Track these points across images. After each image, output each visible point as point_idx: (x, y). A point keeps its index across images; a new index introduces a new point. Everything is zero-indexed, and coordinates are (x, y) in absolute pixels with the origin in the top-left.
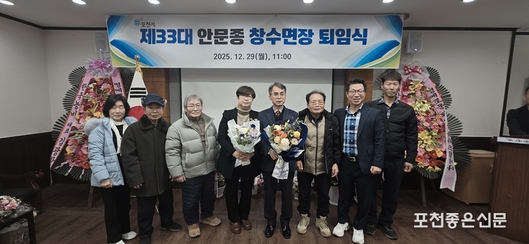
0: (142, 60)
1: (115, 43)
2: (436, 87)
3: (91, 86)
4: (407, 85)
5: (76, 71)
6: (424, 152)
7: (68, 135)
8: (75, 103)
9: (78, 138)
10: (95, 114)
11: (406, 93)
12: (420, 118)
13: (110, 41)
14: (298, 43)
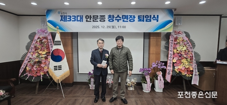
0: (60, 29)
1: (49, 21)
2: (188, 40)
3: (38, 40)
4: (176, 39)
5: (31, 34)
6: (184, 68)
7: (27, 61)
8: (31, 48)
9: (32, 63)
10: (40, 52)
11: (176, 43)
12: (183, 53)
13: (47, 21)
14: (129, 21)
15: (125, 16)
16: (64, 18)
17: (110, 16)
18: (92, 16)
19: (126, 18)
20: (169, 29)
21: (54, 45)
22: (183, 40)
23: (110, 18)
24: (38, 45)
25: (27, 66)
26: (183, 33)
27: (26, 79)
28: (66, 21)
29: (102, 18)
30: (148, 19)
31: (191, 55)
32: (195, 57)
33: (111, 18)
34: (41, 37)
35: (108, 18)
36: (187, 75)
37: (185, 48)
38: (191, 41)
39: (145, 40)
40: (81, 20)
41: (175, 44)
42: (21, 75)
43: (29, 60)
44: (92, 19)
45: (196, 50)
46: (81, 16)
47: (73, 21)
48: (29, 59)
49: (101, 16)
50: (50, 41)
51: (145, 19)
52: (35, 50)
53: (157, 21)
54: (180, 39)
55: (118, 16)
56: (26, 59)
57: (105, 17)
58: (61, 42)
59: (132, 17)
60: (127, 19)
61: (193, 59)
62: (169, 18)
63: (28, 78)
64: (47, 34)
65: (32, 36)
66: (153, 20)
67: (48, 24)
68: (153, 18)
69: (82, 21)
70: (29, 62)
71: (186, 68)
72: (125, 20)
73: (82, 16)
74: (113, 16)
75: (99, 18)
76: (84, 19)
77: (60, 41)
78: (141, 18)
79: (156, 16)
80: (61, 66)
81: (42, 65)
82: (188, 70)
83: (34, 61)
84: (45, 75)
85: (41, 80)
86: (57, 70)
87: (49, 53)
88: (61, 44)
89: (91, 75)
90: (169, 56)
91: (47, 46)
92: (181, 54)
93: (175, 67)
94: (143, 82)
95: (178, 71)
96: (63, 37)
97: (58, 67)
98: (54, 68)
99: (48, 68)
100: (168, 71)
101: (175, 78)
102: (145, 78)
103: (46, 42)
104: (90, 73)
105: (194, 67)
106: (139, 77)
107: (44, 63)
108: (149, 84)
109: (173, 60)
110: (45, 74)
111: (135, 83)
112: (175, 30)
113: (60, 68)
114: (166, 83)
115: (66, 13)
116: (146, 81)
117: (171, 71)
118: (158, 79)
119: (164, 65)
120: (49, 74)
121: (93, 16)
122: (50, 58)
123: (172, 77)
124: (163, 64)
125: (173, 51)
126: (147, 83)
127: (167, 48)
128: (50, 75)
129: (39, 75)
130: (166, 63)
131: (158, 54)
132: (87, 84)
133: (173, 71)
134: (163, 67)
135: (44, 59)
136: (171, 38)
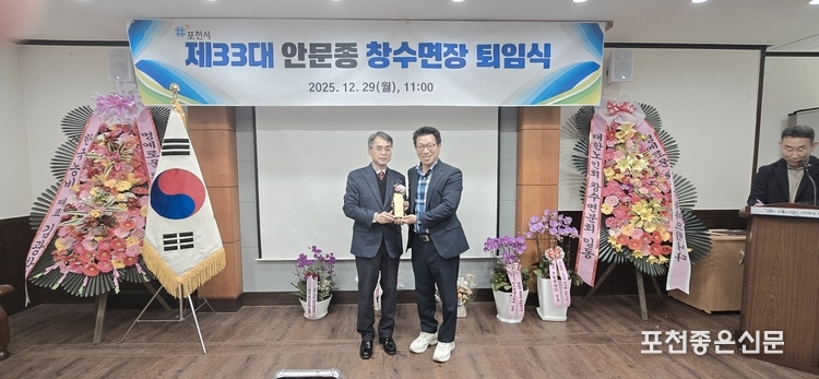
1: (146, 66)
2: (655, 134)
3: (101, 137)
4: (613, 131)
5: (73, 113)
6: (641, 234)
7: (59, 218)
9: (76, 223)
10: (107, 184)
11: (611, 144)
12: (635, 181)
13: (135, 62)
14: (443, 65)
15: (430, 45)
16: (200, 53)
17: (373, 47)
18: (307, 47)
19: (434, 54)
20: (587, 93)
21: (164, 154)
22: (637, 135)
23: (375, 56)
24: (99, 157)
25: (56, 236)
26: (635, 109)
27: (54, 288)
28: (209, 65)
29: (346, 55)
30: (514, 57)
31: (665, 189)
32: (677, 193)
33: (379, 53)
34: (110, 125)
35: (369, 54)
36: (651, 257)
37: (643, 164)
38: (665, 139)
39: (502, 134)
40: (267, 61)
41: (607, 147)
42: (34, 271)
43: (66, 214)
44: (306, 55)
45: (680, 168)
46: (264, 44)
47: (234, 64)
48: (63, 208)
49: (341, 46)
50: (148, 142)
51: (502, 58)
52: (90, 177)
53: (547, 66)
54: (627, 132)
55: (405, 47)
56: (53, 212)
57: (356, 50)
58: (190, 144)
59: (457, 50)
60: (439, 59)
61: (670, 201)
62: (587, 55)
63: (60, 281)
64: (136, 116)
65: (75, 123)
66: (532, 61)
67: (140, 74)
68: (529, 55)
69: (271, 66)
70: (64, 219)
71: (645, 234)
72: (432, 61)
73: (271, 45)
74: (386, 45)
75: (333, 53)
76: (279, 58)
77: (187, 141)
78: (490, 53)
79: (541, 49)
80: (191, 234)
81: (116, 232)
82: (653, 241)
83: (85, 216)
84: (129, 269)
85: (113, 290)
86: (176, 248)
87: (146, 184)
88: (191, 150)
89: (306, 267)
90: (590, 190)
91: (135, 160)
92: (629, 185)
93: (611, 232)
94: (498, 286)
95: (619, 246)
96: (199, 126)
97: (178, 238)
98: (165, 243)
99: (141, 244)
100: (583, 246)
101: (610, 269)
102: (505, 272)
103: (132, 143)
104: (303, 257)
105: (673, 229)
106: (482, 268)
107: (125, 223)
108: (518, 294)
109: (601, 207)
110: (130, 264)
111: (470, 292)
112: (608, 98)
113: (187, 241)
114: (579, 290)
115: (208, 35)
116: (508, 281)
117: (595, 244)
118: (551, 275)
119: (571, 226)
120: (144, 267)
121: (313, 46)
122: (146, 203)
123: (601, 266)
124: (569, 220)
125: (603, 173)
126: (510, 291)
127: (582, 164)
128: (150, 267)
129: (105, 268)
130: (577, 218)
131: (550, 186)
132: (292, 300)
133: (604, 244)
134: (566, 232)
135: (123, 208)
136: (596, 129)
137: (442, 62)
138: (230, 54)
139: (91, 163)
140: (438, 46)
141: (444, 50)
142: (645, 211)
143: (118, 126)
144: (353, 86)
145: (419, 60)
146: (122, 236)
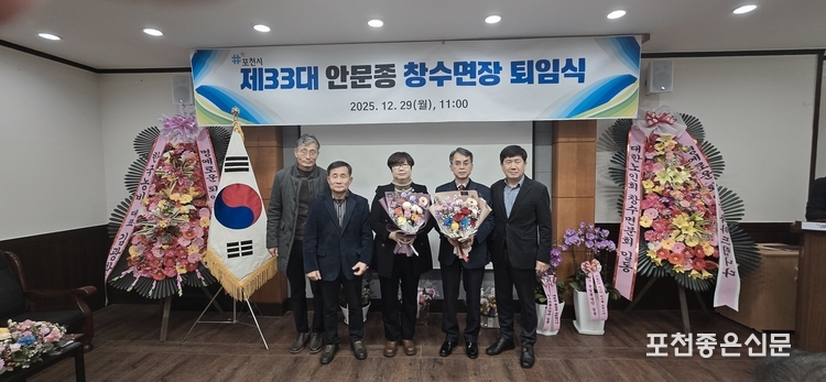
0: (244, 115)
1: (204, 91)
2: (697, 145)
3: (167, 155)
4: (651, 143)
5: (143, 133)
6: (682, 247)
7: (132, 228)
8: (143, 181)
9: (148, 233)
10: (172, 197)
11: (650, 156)
12: (677, 194)
13: (195, 88)
14: (478, 83)
15: (465, 64)
16: (254, 78)
17: (410, 67)
18: (349, 69)
19: (469, 72)
20: (624, 106)
21: (226, 170)
22: (678, 146)
23: (412, 75)
24: (166, 173)
25: (129, 244)
26: (676, 120)
27: (128, 290)
28: (261, 89)
29: (385, 75)
30: (547, 72)
31: (708, 202)
32: (723, 204)
33: (416, 73)
34: (174, 144)
35: (406, 74)
36: (694, 272)
37: (684, 176)
38: (707, 149)
39: (538, 148)
40: (313, 83)
41: (646, 159)
42: (112, 275)
43: (138, 225)
44: (348, 77)
45: (724, 181)
46: (310, 68)
47: (283, 87)
48: (136, 219)
49: (381, 68)
50: (206, 158)
51: (536, 74)
52: (157, 190)
53: (581, 80)
54: (666, 144)
55: (440, 66)
56: (127, 222)
57: (394, 71)
58: (248, 161)
59: (491, 67)
60: (473, 76)
61: (715, 214)
62: (623, 68)
63: (134, 284)
64: (196, 135)
65: (145, 142)
66: (566, 76)
67: (199, 98)
68: (563, 70)
69: (316, 88)
70: (136, 229)
71: (687, 249)
72: (466, 78)
73: (316, 68)
74: (423, 65)
75: (373, 74)
76: (323, 80)
77: (246, 158)
78: (523, 69)
79: (576, 64)
80: (251, 242)
81: (182, 242)
82: (695, 254)
83: (155, 226)
84: (190, 275)
85: (177, 293)
86: (238, 255)
87: (205, 197)
88: (250, 167)
90: (628, 203)
91: (195, 175)
92: (669, 197)
93: (650, 246)
95: (659, 260)
96: (255, 143)
97: (240, 247)
98: (229, 251)
99: (201, 252)
100: (621, 259)
101: (650, 283)
103: (192, 160)
105: (718, 241)
107: (187, 233)
108: (553, 306)
109: (639, 220)
110: (191, 270)
112: (646, 110)
113: (248, 248)
114: (616, 303)
115: (260, 61)
116: (543, 294)
117: (633, 257)
118: (588, 288)
119: (608, 239)
120: (204, 272)
121: (354, 69)
123: (640, 280)
124: (606, 233)
125: (642, 186)
126: (546, 303)
127: (619, 176)
129: (170, 274)
130: (614, 231)
131: (586, 198)
133: (643, 257)
134: (603, 245)
135: (186, 219)
136: (633, 141)
137: (477, 80)
138: (279, 78)
139: (158, 178)
140: (473, 64)
141: (479, 68)
142: (686, 224)
143: (181, 144)
144: (391, 105)
145: (454, 78)
146: (185, 245)
